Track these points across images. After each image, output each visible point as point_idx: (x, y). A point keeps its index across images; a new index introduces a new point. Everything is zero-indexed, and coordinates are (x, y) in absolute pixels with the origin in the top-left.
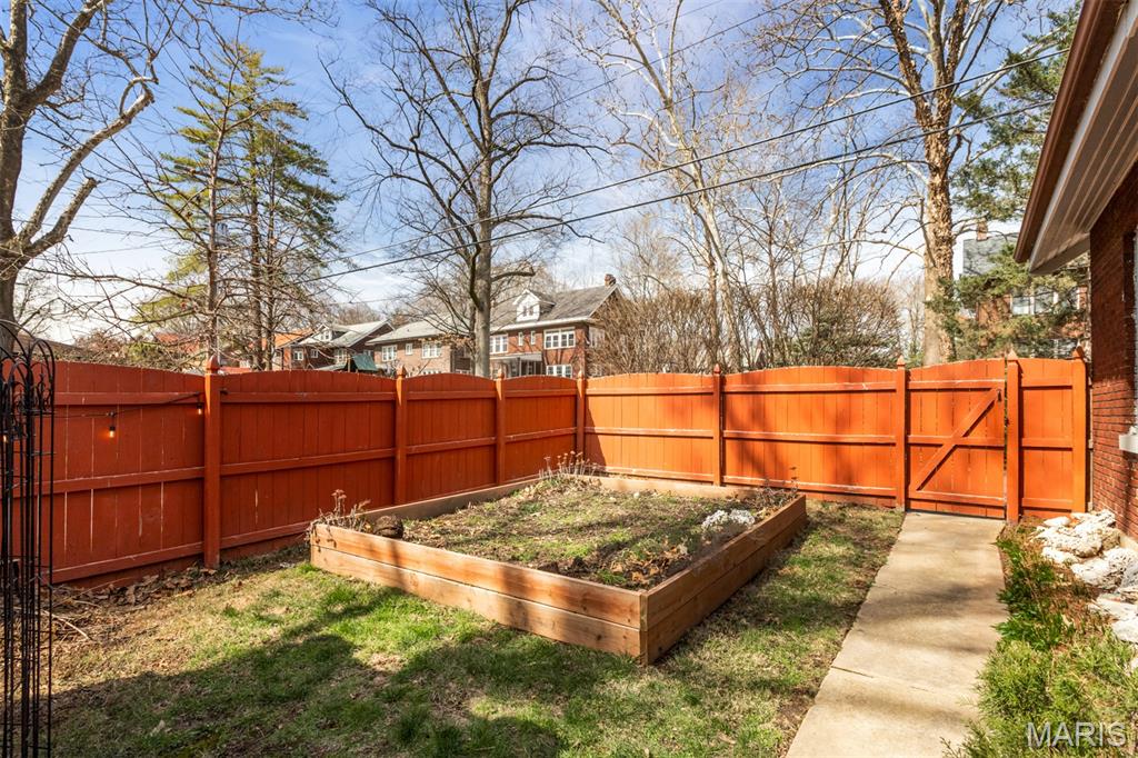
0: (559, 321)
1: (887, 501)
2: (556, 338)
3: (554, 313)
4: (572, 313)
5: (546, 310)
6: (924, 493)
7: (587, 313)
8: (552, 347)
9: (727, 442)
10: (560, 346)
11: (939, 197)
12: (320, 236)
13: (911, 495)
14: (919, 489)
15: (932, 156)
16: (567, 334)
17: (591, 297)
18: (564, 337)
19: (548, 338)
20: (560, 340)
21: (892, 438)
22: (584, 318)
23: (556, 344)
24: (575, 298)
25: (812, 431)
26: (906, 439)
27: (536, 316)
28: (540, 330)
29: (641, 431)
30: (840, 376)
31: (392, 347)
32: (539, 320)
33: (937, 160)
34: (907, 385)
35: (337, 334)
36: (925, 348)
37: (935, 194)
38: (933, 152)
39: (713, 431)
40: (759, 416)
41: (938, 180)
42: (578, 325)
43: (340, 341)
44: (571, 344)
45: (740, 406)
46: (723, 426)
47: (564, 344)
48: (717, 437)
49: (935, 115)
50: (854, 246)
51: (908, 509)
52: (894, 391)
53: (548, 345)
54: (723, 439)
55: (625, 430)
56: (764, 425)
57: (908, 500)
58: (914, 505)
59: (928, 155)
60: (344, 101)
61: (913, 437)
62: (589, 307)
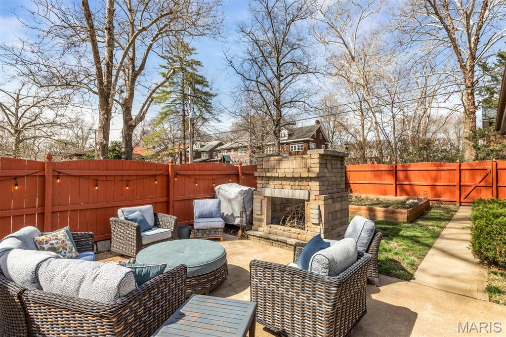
0: (296, 140)
1: (453, 203)
2: (295, 147)
3: (294, 137)
4: (302, 136)
5: (290, 135)
6: (465, 200)
7: (309, 137)
8: (293, 151)
9: (398, 185)
10: (297, 150)
11: (470, 97)
12: (207, 110)
13: (461, 201)
14: (464, 199)
15: (467, 82)
16: (300, 145)
17: (310, 129)
18: (299, 146)
19: (292, 147)
20: (297, 148)
21: (455, 184)
22: (308, 139)
23: (295, 149)
24: (302, 130)
25: (427, 182)
26: (460, 184)
27: (286, 138)
28: (288, 144)
29: (366, 182)
30: (436, 166)
31: (225, 151)
32: (288, 140)
33: (469, 84)
34: (460, 168)
35: (202, 146)
36: (463, 151)
37: (468, 96)
38: (467, 81)
39: (393, 182)
40: (407, 178)
41: (469, 91)
42: (305, 142)
43: (203, 149)
44: (302, 149)
45: (401, 175)
46: (396, 181)
47: (299, 149)
48: (394, 184)
49: (468, 67)
50: (429, 109)
51: (460, 205)
52: (456, 170)
53: (292, 150)
54: (396, 185)
55: (360, 182)
56: (410, 181)
57: (460, 202)
58: (462, 204)
59: (465, 82)
60: (230, 65)
61: (462, 184)
62: (309, 134)
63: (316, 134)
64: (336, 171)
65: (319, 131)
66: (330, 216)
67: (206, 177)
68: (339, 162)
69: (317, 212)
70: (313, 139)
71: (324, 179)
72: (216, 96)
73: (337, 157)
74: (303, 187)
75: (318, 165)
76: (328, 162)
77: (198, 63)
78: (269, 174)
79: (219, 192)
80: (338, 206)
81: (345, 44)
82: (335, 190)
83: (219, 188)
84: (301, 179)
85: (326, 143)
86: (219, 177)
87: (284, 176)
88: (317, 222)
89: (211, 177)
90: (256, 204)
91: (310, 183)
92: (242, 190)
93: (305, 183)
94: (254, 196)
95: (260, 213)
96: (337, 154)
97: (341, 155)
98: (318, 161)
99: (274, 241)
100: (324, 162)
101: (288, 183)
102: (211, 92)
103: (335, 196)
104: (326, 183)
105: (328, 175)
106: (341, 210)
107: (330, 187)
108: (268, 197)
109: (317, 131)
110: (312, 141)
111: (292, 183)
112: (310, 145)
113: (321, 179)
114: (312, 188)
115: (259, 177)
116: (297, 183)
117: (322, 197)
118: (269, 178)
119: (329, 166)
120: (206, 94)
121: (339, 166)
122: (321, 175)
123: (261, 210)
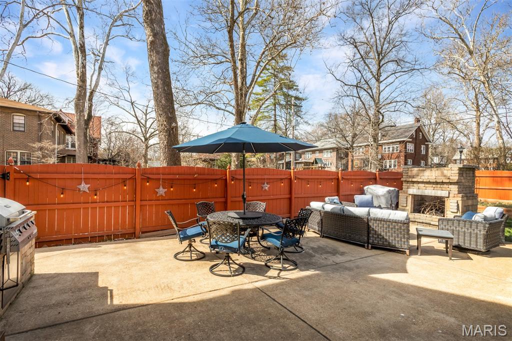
0: (390, 141)
2: (389, 148)
3: (387, 138)
4: (398, 137)
5: (383, 136)
7: (406, 137)
8: (387, 152)
10: (391, 152)
16: (395, 146)
17: (407, 129)
18: (393, 147)
19: (385, 148)
20: (391, 149)
22: (404, 139)
23: (389, 151)
28: (380, 145)
42: (401, 142)
44: (397, 151)
47: (393, 150)
53: (385, 151)
62: (407, 134)
63: (414, 134)
64: (469, 178)
65: (419, 130)
66: (465, 208)
67: (357, 181)
68: (472, 172)
69: (456, 204)
70: (411, 140)
71: (461, 184)
72: (306, 99)
73: (470, 168)
74: (443, 189)
75: (457, 175)
76: (464, 172)
77: (289, 68)
78: (414, 180)
79: (367, 191)
80: (470, 202)
81: (461, 38)
82: (468, 192)
83: (368, 188)
84: (443, 183)
85: (426, 143)
86: (364, 180)
87: (428, 181)
88: (456, 211)
89: (359, 180)
90: (402, 199)
91: (450, 186)
92: (390, 190)
93: (445, 186)
94: (400, 194)
95: (405, 205)
96: (471, 167)
97: (474, 167)
98: (457, 172)
99: (420, 223)
100: (461, 172)
101: (431, 186)
102: (301, 96)
103: (469, 195)
104: (462, 187)
105: (463, 181)
106: (472, 205)
107: (464, 189)
108: (412, 195)
109: (416, 131)
110: (409, 142)
111: (434, 186)
112: (407, 145)
113: (459, 184)
114: (451, 189)
115: (406, 181)
116: (439, 186)
117: (461, 195)
118: (413, 182)
119: (464, 175)
120: (297, 98)
121: (471, 175)
122: (459, 181)
123: (407, 204)
